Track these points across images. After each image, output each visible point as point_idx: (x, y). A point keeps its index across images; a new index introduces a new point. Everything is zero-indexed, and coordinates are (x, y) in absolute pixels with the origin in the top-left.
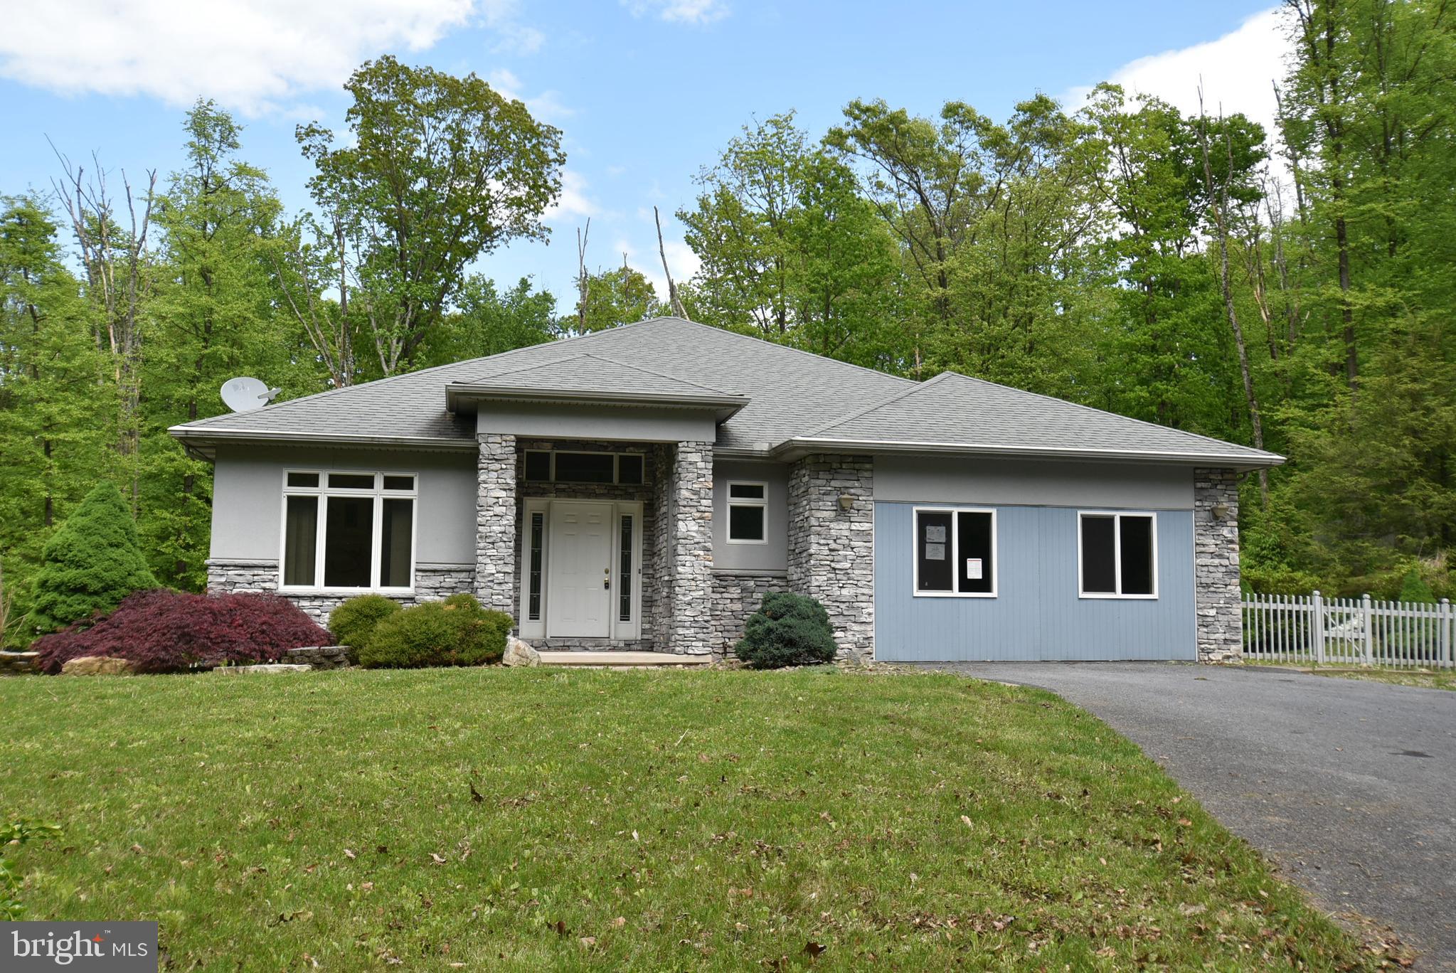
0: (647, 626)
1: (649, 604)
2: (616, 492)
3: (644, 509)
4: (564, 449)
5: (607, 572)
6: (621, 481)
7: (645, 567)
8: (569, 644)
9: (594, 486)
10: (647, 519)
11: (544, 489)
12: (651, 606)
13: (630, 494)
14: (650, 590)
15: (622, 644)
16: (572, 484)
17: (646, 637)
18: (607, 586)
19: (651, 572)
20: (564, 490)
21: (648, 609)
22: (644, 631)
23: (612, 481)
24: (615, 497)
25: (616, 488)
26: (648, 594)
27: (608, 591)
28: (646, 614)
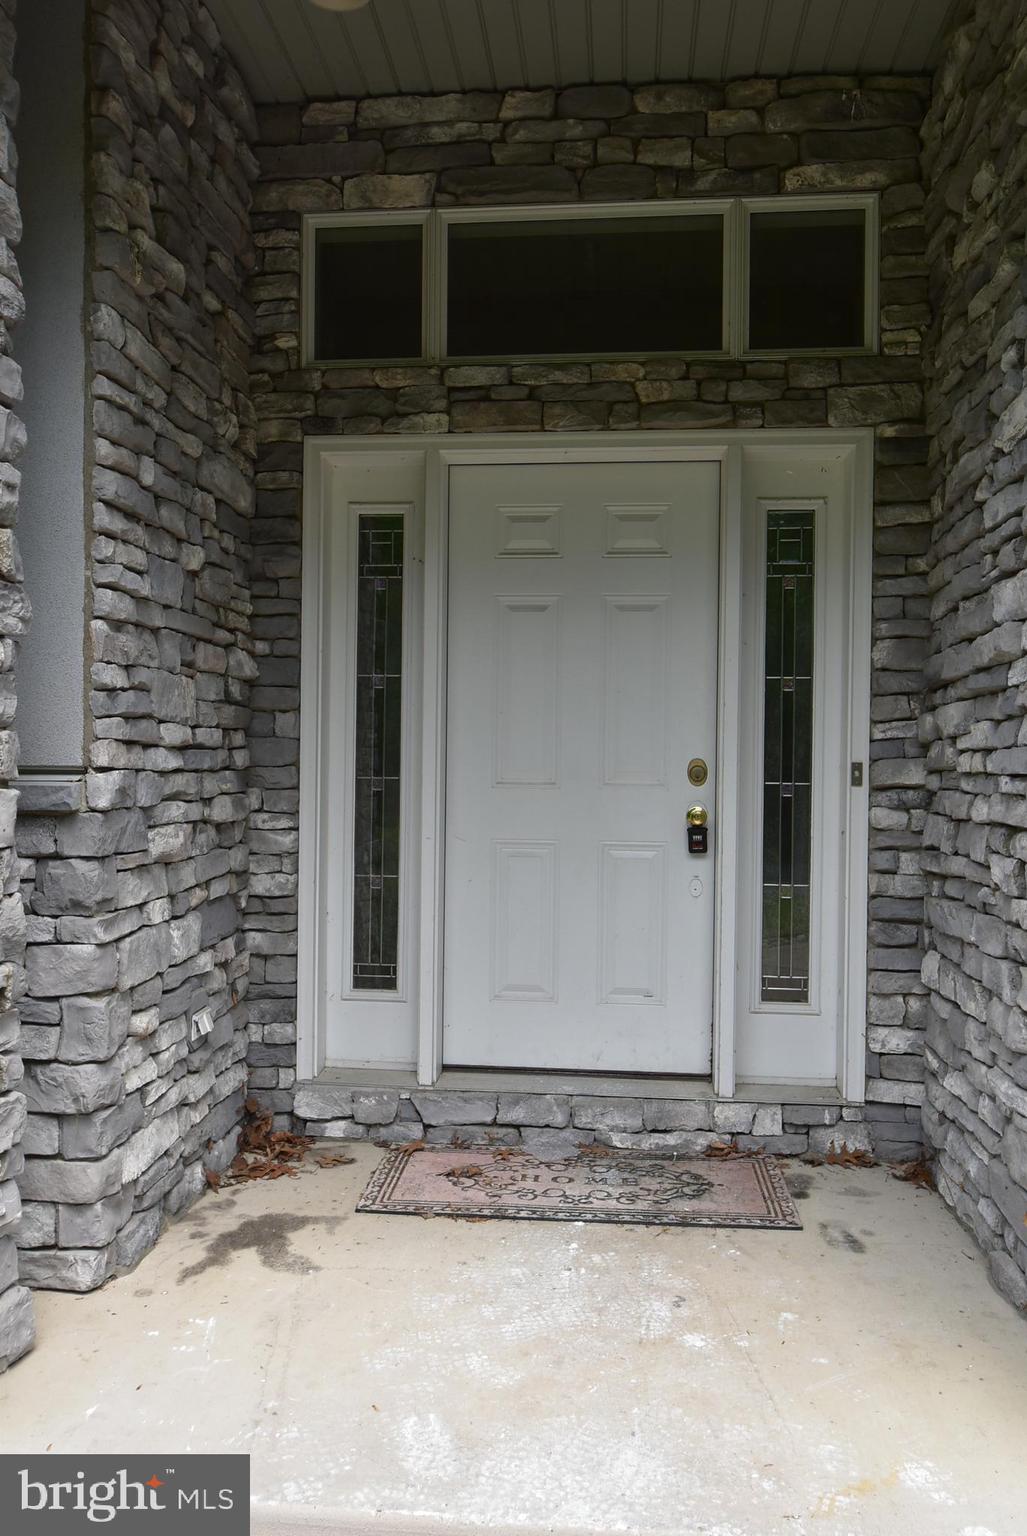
0: (896, 1041)
1: (907, 933)
2: (738, 392)
3: (879, 468)
4: (482, 197)
5: (697, 774)
6: (757, 341)
7: (884, 750)
8: (517, 1114)
9: (627, 368)
10: (894, 515)
11: (394, 394)
12: (916, 946)
13: (807, 395)
14: (908, 863)
15: (769, 1125)
16: (521, 364)
17: (890, 1092)
18: (699, 839)
19: (915, 775)
20: (483, 395)
21: (900, 959)
22: (878, 1066)
23: (716, 342)
24: (734, 415)
25: (736, 371)
26: (897, 886)
27: (702, 865)
28: (892, 983)
